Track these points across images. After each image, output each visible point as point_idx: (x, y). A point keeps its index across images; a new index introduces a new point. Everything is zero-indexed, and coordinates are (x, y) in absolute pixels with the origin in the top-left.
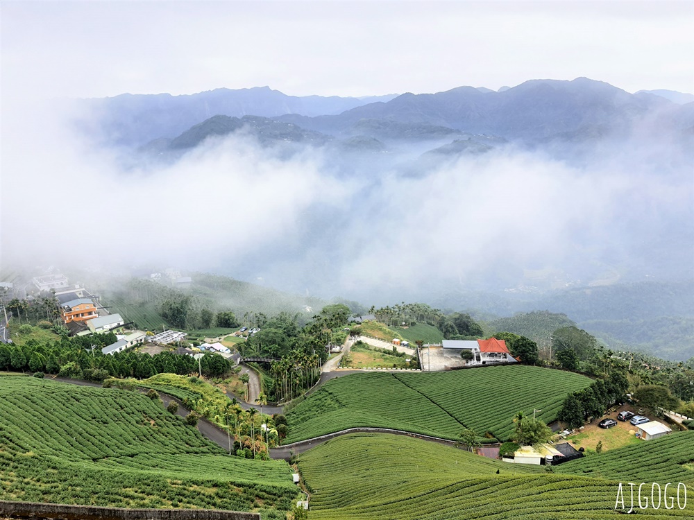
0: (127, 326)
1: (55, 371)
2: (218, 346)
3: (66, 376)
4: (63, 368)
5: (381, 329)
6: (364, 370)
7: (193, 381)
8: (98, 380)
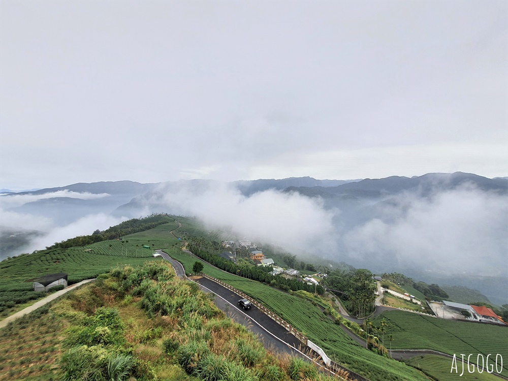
0: (274, 264)
1: (269, 283)
2: (313, 280)
3: (273, 285)
4: (272, 282)
5: (394, 286)
6: (399, 308)
7: (316, 297)
8: (286, 290)
